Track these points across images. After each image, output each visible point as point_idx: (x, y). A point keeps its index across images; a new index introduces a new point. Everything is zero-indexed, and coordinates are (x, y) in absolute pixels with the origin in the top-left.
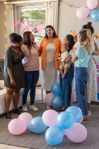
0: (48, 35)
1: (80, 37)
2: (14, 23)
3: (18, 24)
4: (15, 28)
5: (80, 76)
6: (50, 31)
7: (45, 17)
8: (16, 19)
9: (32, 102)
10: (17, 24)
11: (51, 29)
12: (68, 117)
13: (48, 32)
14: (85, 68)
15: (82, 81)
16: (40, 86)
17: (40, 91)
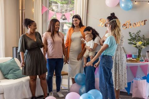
0: (75, 25)
1: (109, 26)
2: (42, 9)
3: (46, 11)
4: (42, 15)
5: (104, 63)
6: (76, 22)
7: (74, 6)
8: (44, 5)
9: (58, 89)
10: (44, 11)
11: (77, 19)
12: (89, 97)
13: (74, 22)
14: (109, 56)
15: (106, 68)
16: (67, 74)
17: (67, 80)
